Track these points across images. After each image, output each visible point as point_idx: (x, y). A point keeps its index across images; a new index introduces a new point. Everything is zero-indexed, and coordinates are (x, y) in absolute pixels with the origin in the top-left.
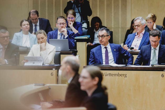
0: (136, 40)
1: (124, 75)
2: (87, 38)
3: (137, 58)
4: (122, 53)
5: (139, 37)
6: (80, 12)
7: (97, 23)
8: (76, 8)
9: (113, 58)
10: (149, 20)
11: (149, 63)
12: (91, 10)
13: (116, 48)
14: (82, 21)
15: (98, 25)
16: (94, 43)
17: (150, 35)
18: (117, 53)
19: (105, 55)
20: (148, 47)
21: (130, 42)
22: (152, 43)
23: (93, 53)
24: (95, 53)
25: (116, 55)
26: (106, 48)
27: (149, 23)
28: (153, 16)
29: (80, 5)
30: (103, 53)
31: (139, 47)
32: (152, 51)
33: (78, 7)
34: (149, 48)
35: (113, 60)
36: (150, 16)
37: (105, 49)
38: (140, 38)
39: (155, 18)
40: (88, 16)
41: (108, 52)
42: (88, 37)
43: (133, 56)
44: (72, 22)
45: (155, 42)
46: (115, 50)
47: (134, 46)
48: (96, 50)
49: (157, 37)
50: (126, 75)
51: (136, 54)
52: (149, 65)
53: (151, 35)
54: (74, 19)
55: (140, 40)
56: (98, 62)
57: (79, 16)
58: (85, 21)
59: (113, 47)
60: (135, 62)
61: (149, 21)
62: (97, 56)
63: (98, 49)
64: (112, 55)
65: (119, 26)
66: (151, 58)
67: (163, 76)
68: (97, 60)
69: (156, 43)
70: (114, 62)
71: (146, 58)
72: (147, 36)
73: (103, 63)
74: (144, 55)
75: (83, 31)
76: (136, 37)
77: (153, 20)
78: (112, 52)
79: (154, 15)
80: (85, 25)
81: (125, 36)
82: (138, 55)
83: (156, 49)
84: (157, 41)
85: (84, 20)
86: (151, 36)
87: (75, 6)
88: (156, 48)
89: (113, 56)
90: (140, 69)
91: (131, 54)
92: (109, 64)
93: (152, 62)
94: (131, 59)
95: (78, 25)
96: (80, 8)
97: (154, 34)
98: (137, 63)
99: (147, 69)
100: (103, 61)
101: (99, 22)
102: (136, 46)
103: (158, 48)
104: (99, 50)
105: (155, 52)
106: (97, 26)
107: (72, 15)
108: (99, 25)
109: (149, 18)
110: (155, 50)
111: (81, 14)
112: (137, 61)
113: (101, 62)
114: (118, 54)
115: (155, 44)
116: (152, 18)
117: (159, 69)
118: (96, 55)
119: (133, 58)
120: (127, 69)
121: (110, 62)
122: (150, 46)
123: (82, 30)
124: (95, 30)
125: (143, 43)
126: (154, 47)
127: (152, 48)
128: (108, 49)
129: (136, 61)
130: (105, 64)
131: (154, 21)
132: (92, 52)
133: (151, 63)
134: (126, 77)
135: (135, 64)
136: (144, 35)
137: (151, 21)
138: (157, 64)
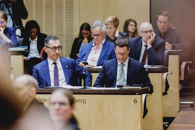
0: (93, 52)
1: (82, 101)
2: (24, 50)
3: (98, 77)
4: (77, 70)
5: (97, 48)
6: (12, 14)
7: (33, 29)
8: (6, 8)
9: (65, 78)
10: (108, 24)
11: (114, 84)
12: (27, 12)
13: (68, 63)
14: (14, 27)
15: (34, 32)
16: (29, 57)
17: (116, 45)
18: (70, 70)
19: (53, 73)
20: (113, 63)
21: (85, 55)
22: (118, 56)
23: (37, 71)
24: (39, 71)
25: (69, 73)
26: (55, 63)
27: (109, 28)
28: (114, 19)
29: (11, 4)
30: (51, 71)
31: (97, 62)
32: (119, 68)
33: (8, 7)
34: (115, 64)
35: (65, 80)
36: (110, 19)
37: (54, 66)
38: (99, 50)
39: (117, 22)
40: (22, 20)
41: (58, 69)
42: (26, 48)
43: (92, 74)
44: (3, 28)
45: (123, 54)
46: (67, 66)
47: (91, 60)
48: (41, 66)
49: (125, 48)
50: (84, 100)
51: (96, 71)
52: (115, 87)
53: (118, 45)
54: (5, 24)
55: (98, 52)
56: (43, 84)
57: (10, 20)
58: (19, 27)
59: (64, 63)
60: (95, 83)
61: (109, 26)
62: (43, 75)
63: (43, 65)
64: (63, 73)
65: (62, 33)
66: (118, 77)
67: (135, 102)
68: (43, 80)
69: (124, 56)
70: (66, 82)
71: (111, 78)
72: (108, 47)
73: (51, 84)
74: (108, 73)
75: (18, 40)
76: (92, 48)
77: (114, 25)
78: (63, 69)
79: (116, 18)
80: (18, 32)
81: (71, 47)
82: (99, 74)
83: (124, 65)
84: (126, 53)
85: (16, 25)
86: (117, 47)
87: (4, 6)
88: (124, 63)
89: (64, 75)
90: (104, 92)
91: (89, 72)
92: (59, 86)
93: (119, 83)
94: (89, 78)
95: (11, 31)
96: (11, 9)
97: (121, 44)
98: (98, 84)
99: (114, 92)
100: (51, 81)
101: (36, 28)
102: (93, 61)
103: (126, 63)
104: (46, 66)
105: (122, 69)
106: (33, 34)
107: (2, 18)
108: (36, 31)
109: (109, 22)
110: (122, 66)
111: (12, 16)
112: (98, 82)
113: (49, 84)
114: (72, 71)
115: (122, 58)
116: (113, 22)
117: (130, 92)
118: (41, 74)
119: (91, 77)
120: (87, 92)
121: (60, 83)
122: (116, 60)
123: (16, 39)
124: (30, 39)
125: (103, 56)
126: (121, 62)
127: (119, 63)
128: (57, 65)
129: (96, 81)
130: (54, 86)
131: (116, 27)
132: (36, 69)
133: (117, 83)
134: (84, 103)
135: (95, 86)
136: (104, 45)
137: (112, 26)
138: (126, 86)
